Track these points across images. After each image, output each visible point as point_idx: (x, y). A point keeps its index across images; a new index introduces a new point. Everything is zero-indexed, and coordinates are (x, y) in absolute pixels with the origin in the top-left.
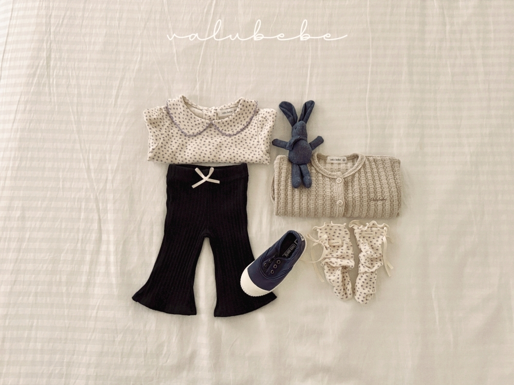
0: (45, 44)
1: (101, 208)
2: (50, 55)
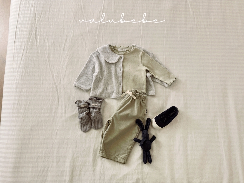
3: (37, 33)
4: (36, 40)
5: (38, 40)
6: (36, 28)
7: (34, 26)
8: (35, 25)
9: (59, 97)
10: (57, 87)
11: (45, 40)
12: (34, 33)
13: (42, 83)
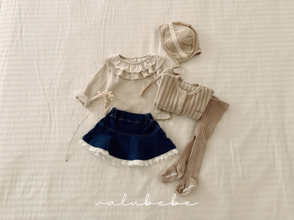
0: (19, 24)
1: (51, 109)
2: (22, 30)
3: (23, 34)
4: (22, 44)
5: (24, 43)
6: (22, 28)
7: (19, 26)
8: (20, 24)
9: (52, 116)
10: (49, 104)
11: (34, 43)
12: (18, 34)
13: (29, 99)
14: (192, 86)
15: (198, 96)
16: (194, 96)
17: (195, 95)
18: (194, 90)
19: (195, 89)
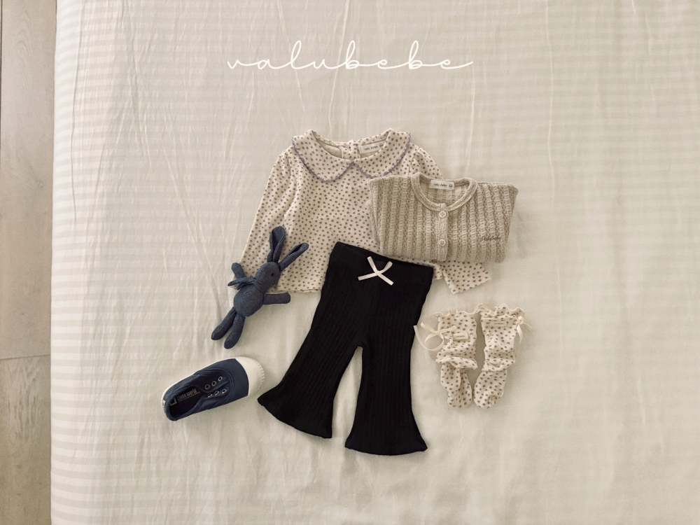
14: (453, 189)
15: (472, 207)
16: (465, 208)
17: (465, 206)
18: (459, 197)
19: (462, 194)
